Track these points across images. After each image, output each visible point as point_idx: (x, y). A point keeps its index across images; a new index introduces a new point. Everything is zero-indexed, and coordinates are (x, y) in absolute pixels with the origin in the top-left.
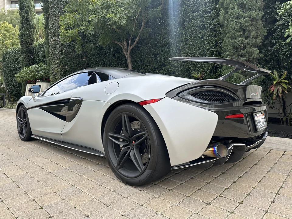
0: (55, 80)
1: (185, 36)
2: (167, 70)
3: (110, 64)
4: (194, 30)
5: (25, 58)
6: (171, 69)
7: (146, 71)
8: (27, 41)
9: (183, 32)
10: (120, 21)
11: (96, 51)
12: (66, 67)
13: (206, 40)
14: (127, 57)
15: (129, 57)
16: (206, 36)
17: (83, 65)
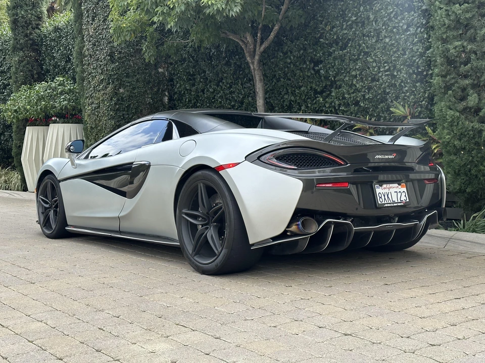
0: (96, 119)
1: (374, 24)
2: (341, 98)
3: (219, 82)
4: (392, 12)
5: (23, 62)
6: (349, 94)
7: (298, 98)
8: (26, 21)
9: (371, 16)
10: (228, 7)
11: (189, 52)
12: (121, 90)
13: (415, 34)
14: (254, 69)
15: (257, 68)
16: (416, 26)
17: (159, 83)
